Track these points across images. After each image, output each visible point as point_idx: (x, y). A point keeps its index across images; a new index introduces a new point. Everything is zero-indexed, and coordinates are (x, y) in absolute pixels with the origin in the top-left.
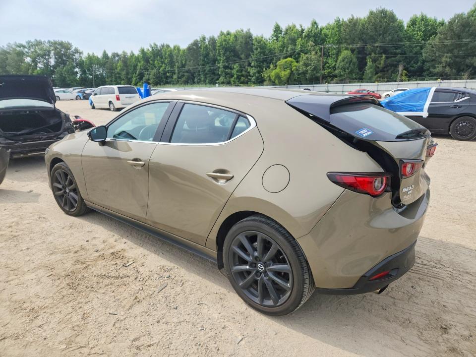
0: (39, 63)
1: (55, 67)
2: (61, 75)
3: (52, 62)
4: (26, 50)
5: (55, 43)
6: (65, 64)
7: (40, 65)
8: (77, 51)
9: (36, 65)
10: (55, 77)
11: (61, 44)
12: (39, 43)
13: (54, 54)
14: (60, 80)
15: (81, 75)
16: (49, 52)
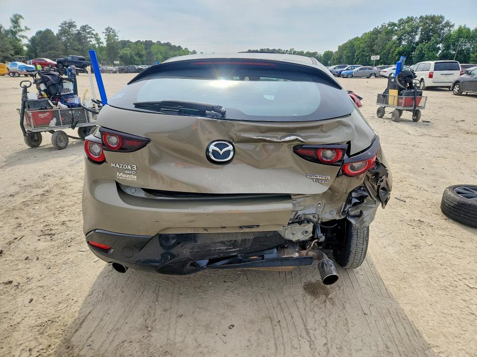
0: (404, 40)
1: (417, 44)
2: (421, 52)
3: (417, 38)
4: (396, 28)
5: (427, 18)
6: (429, 39)
7: (404, 43)
8: (448, 24)
9: (400, 43)
10: (414, 54)
11: (432, 18)
12: (410, 19)
13: (422, 30)
14: (418, 57)
15: (443, 51)
16: (417, 28)
